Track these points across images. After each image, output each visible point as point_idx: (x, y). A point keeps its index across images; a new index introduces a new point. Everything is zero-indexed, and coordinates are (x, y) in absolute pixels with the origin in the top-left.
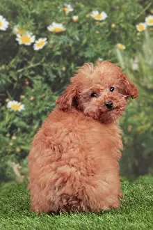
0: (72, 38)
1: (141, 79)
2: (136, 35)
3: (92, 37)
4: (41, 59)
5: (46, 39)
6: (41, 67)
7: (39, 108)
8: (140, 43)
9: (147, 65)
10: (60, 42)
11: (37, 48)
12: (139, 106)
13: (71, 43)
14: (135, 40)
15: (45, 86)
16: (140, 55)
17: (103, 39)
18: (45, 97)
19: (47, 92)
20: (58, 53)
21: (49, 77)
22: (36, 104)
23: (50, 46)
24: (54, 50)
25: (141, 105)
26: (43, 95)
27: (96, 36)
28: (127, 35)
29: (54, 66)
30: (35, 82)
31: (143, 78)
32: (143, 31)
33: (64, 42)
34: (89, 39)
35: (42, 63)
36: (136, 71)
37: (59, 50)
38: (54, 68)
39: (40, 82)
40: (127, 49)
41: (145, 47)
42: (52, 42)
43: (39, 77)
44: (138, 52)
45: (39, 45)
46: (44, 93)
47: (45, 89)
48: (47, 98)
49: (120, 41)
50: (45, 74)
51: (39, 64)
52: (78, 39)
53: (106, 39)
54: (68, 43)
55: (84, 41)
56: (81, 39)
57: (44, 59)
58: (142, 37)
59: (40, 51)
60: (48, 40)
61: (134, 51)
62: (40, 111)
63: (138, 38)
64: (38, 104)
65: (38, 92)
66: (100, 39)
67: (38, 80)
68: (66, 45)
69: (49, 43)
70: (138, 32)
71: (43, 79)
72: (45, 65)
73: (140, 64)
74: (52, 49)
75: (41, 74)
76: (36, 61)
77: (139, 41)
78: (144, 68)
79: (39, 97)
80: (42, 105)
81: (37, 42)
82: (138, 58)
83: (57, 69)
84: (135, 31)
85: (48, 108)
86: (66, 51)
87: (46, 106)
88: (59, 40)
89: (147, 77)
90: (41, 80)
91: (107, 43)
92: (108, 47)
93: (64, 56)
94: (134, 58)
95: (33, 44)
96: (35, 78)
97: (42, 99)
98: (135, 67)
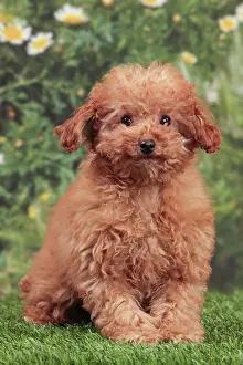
0: (99, 36)
1: (222, 120)
2: (217, 39)
3: (135, 36)
4: (40, 72)
5: (49, 35)
6: (38, 86)
7: (31, 162)
8: (224, 53)
9: (234, 94)
10: (78, 43)
11: (33, 50)
12: (216, 170)
13: (97, 47)
14: (214, 47)
15: (45, 122)
16: (223, 75)
17: (156, 42)
18: (42, 143)
19: (47, 134)
20: (73, 63)
21: (53, 106)
22: (25, 154)
23: (57, 49)
24: (65, 56)
25: (219, 167)
26: (41, 139)
27: (143, 35)
28: (200, 38)
29: (64, 87)
30: (27, 113)
31: (226, 118)
32: (231, 32)
33: (84, 44)
34: (130, 41)
35: (42, 80)
36: (214, 106)
37: (74, 58)
38: (62, 90)
39: (35, 115)
40: (198, 64)
41: (233, 61)
42: (61, 41)
43: (34, 105)
44: (218, 69)
45: (39, 44)
46: (40, 134)
47: (44, 129)
48: (47, 145)
49: (188, 47)
50: (45, 99)
51: (35, 80)
52: (110, 39)
53: (161, 42)
54: (92, 45)
55: (122, 44)
56: (116, 39)
57: (45, 71)
58: (229, 42)
59: (39, 58)
60: (55, 37)
61: (213, 67)
62: (33, 167)
63: (222, 45)
64: (31, 154)
65: (32, 132)
66: (150, 41)
67: (31, 110)
68: (88, 48)
69: (55, 43)
70: (221, 32)
71: (42, 109)
72: (47, 83)
73: (221, 93)
74: (60, 54)
75: (38, 100)
76: (30, 75)
77: (222, 49)
78: (230, 100)
79: (32, 141)
81: (34, 39)
82: (220, 80)
83: (67, 91)
84: (216, 31)
85: (47, 163)
86: (86, 59)
87: (44, 159)
88: (74, 38)
89: (234, 117)
90: (38, 111)
91: (165, 49)
92: (166, 56)
93: (82, 68)
94: (211, 81)
95: (25, 43)
96: (27, 105)
97: (37, 147)
98: (212, 97)
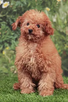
0: (23, 3)
2: (56, 3)
3: (33, 3)
4: (6, 13)
5: (8, 2)
6: (5, 17)
8: (58, 8)
9: (61, 19)
10: (16, 5)
11: (4, 7)
12: (55, 41)
13: (22, 6)
14: (55, 6)
15: (7, 27)
16: (57, 14)
17: (39, 4)
18: (7, 33)
19: (8, 30)
20: (15, 10)
21: (10, 23)
22: (2, 36)
23: (11, 6)
24: (13, 8)
25: (56, 40)
26: (6, 32)
27: (35, 3)
28: (51, 3)
29: (13, 17)
30: (2, 25)
31: (58, 26)
32: (60, 2)
33: (18, 5)
34: (31, 4)
35: (6, 15)
36: (55, 23)
37: (15, 9)
38: (12, 18)
39: (5, 25)
40: (51, 11)
41: (60, 10)
42: (12, 4)
43: (4, 22)
45: (5, 5)
46: (6, 31)
47: (7, 29)
48: (8, 33)
49: (48, 6)
50: (7, 21)
51: (4, 15)
52: (26, 3)
53: (40, 5)
54: (20, 5)
55: (29, 5)
56: (27, 3)
57: (7, 13)
58: (59, 5)
59: (5, 9)
60: (10, 3)
61: (55, 12)
62: (4, 40)
63: (57, 5)
64: (3, 36)
65: (4, 30)
66: (37, 4)
67: (4, 24)
68: (19, 6)
69: (10, 5)
70: (57, 2)
71: (7, 23)
72: (8, 16)
73: (57, 19)
74: (12, 8)
75: (5, 21)
76: (3, 14)
77: (57, 6)
78: (59, 21)
79: (4, 33)
80: (5, 37)
81: (4, 4)
83: (14, 18)
85: (8, 39)
86: (19, 9)
87: (7, 37)
88: (15, 3)
89: (60, 26)
90: (5, 24)
91: (41, 7)
92: (41, 9)
93: (18, 12)
94: (54, 16)
95: (2, 5)
96: (2, 22)
97: (5, 34)
98: (55, 20)
